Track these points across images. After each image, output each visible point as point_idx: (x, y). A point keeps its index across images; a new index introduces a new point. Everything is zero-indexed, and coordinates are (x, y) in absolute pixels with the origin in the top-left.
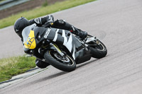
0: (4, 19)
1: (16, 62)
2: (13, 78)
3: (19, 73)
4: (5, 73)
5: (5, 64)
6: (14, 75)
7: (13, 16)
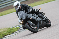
0: (1, 12)
1: (6, 30)
2: (5, 37)
3: (8, 35)
4: (2, 35)
5: (2, 31)
6: (5, 36)
7: (5, 11)
